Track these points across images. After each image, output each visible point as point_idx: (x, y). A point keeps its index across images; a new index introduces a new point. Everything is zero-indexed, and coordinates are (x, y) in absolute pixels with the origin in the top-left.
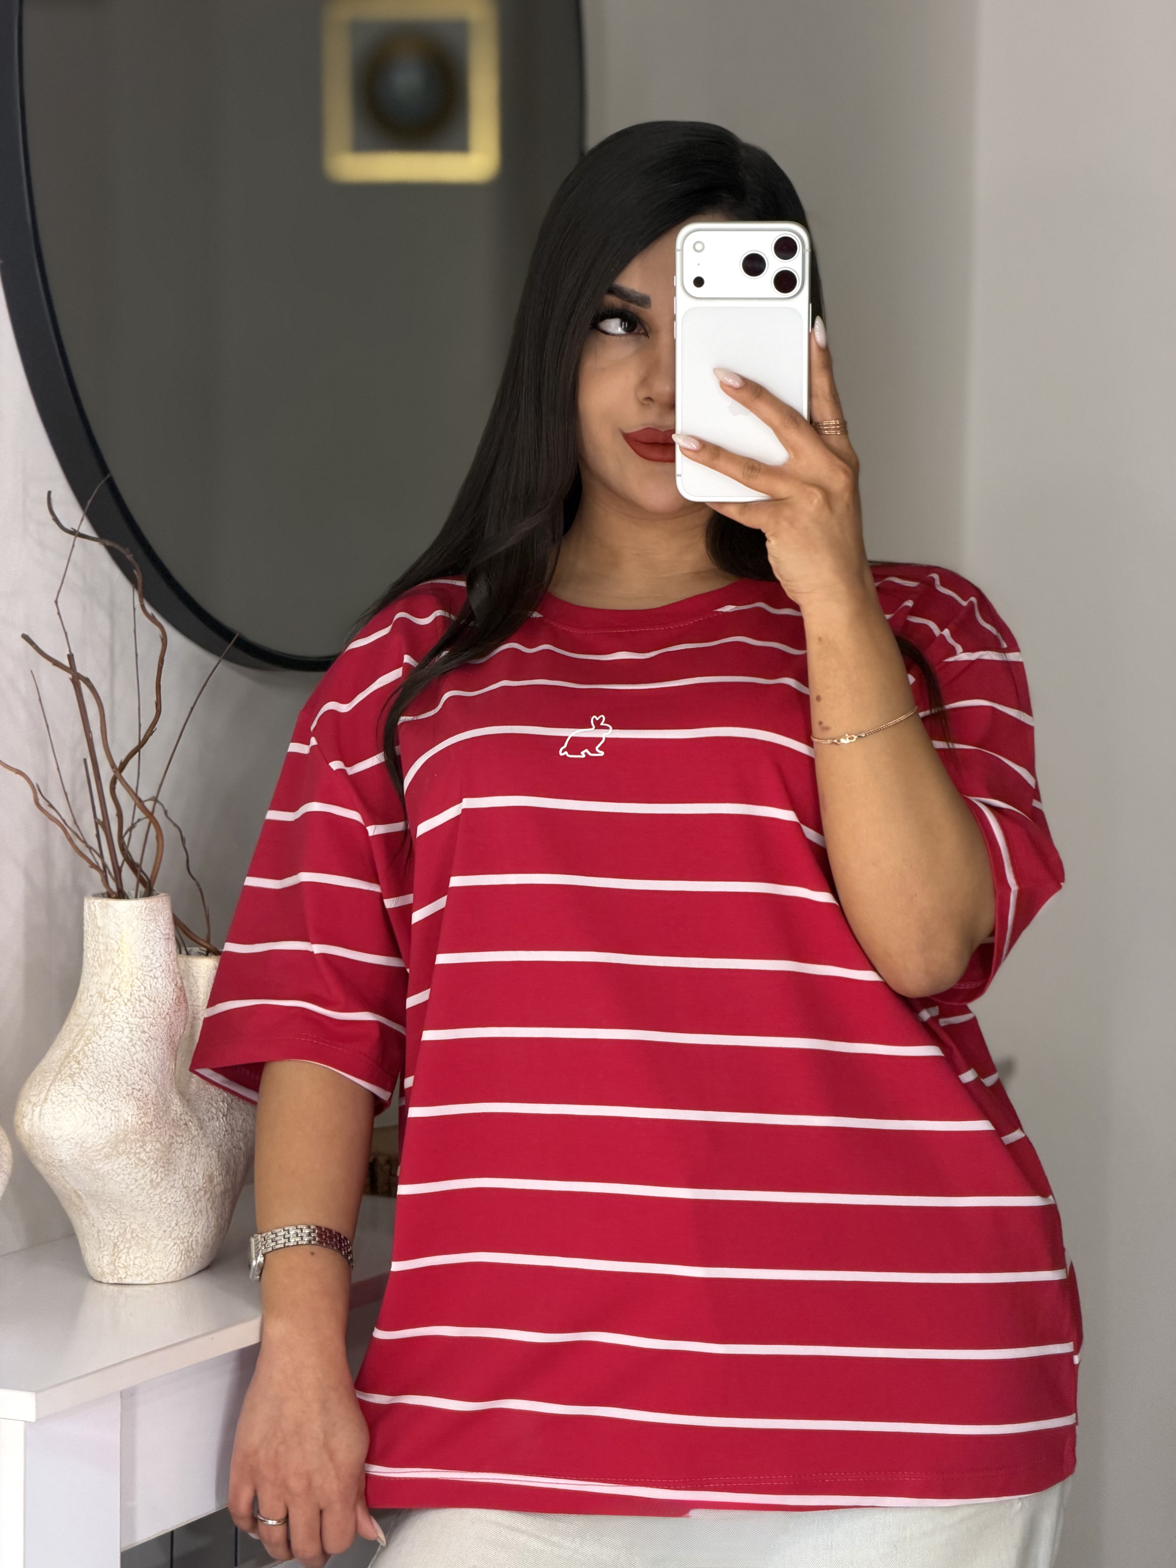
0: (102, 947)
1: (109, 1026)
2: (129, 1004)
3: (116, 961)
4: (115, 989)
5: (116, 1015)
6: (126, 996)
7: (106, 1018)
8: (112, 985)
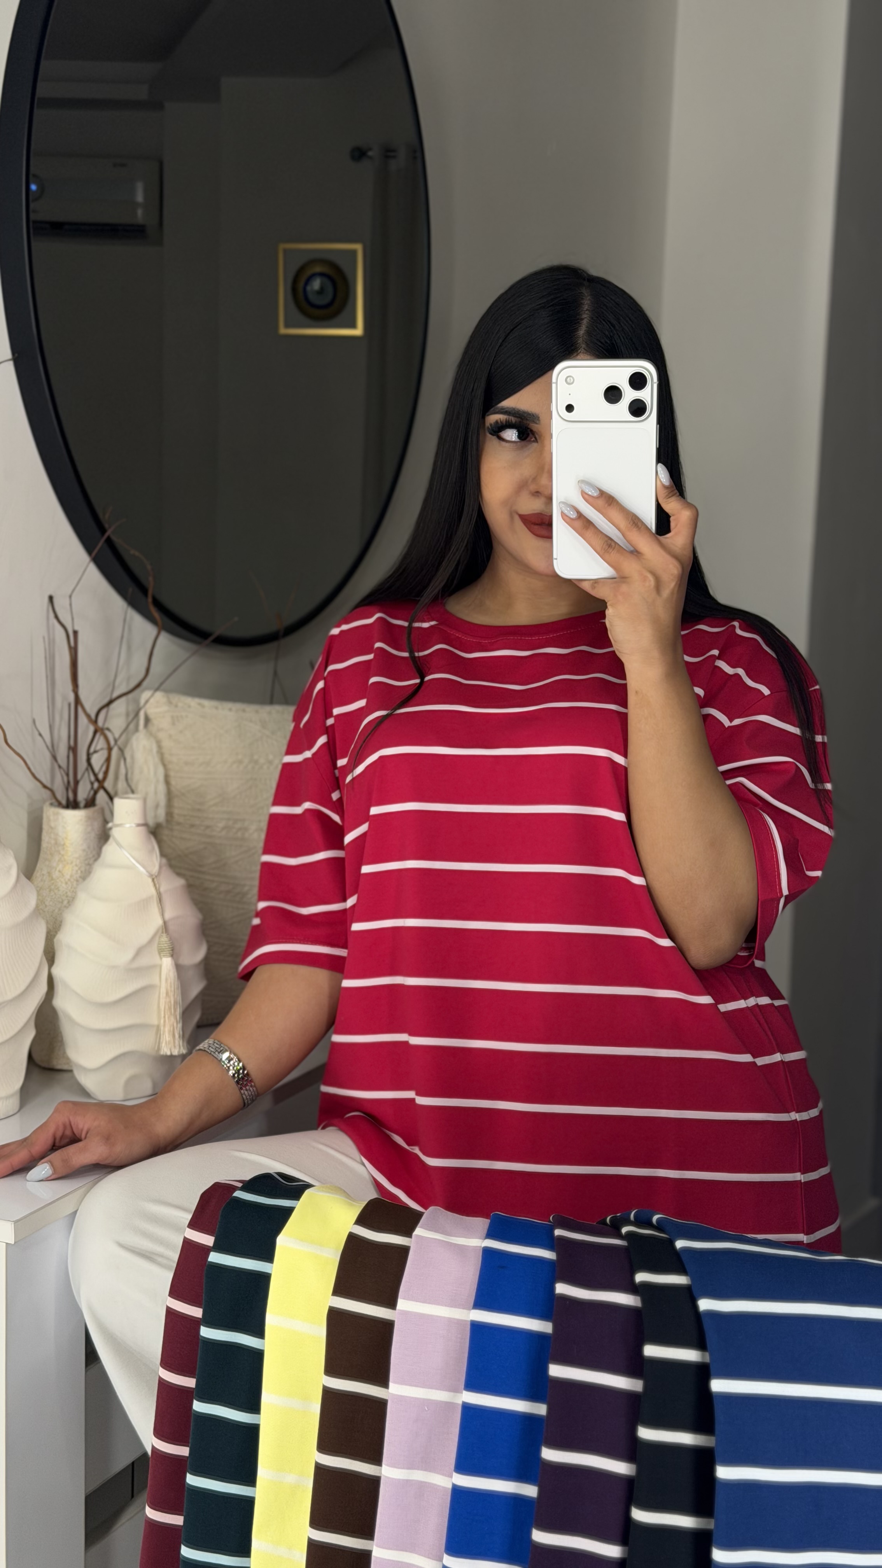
0: (53, 842)
1: (54, 897)
2: (69, 883)
3: (62, 852)
4: (59, 871)
5: (59, 890)
6: (68, 877)
7: (52, 892)
8: (58, 869)
